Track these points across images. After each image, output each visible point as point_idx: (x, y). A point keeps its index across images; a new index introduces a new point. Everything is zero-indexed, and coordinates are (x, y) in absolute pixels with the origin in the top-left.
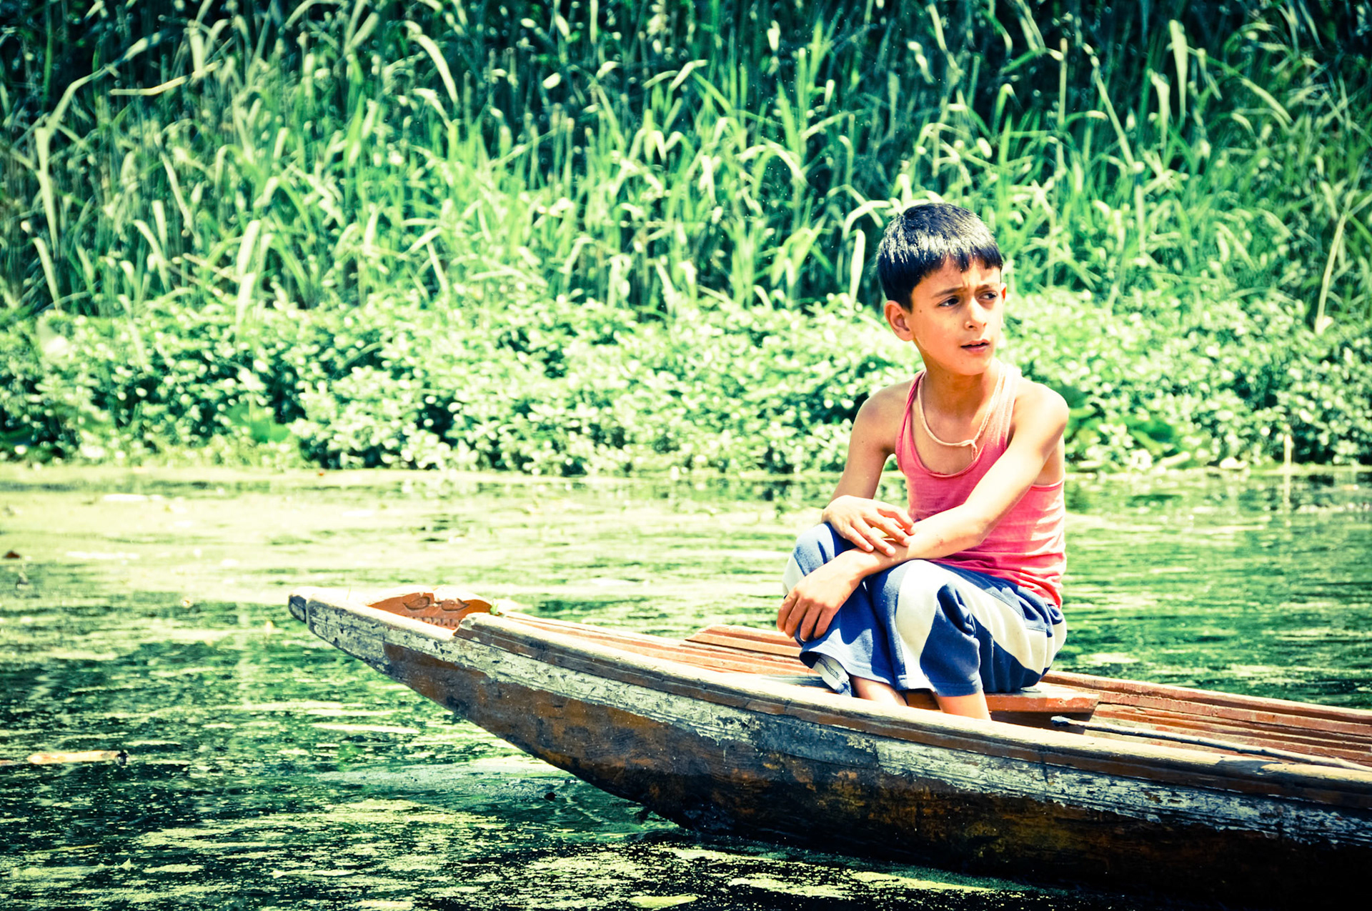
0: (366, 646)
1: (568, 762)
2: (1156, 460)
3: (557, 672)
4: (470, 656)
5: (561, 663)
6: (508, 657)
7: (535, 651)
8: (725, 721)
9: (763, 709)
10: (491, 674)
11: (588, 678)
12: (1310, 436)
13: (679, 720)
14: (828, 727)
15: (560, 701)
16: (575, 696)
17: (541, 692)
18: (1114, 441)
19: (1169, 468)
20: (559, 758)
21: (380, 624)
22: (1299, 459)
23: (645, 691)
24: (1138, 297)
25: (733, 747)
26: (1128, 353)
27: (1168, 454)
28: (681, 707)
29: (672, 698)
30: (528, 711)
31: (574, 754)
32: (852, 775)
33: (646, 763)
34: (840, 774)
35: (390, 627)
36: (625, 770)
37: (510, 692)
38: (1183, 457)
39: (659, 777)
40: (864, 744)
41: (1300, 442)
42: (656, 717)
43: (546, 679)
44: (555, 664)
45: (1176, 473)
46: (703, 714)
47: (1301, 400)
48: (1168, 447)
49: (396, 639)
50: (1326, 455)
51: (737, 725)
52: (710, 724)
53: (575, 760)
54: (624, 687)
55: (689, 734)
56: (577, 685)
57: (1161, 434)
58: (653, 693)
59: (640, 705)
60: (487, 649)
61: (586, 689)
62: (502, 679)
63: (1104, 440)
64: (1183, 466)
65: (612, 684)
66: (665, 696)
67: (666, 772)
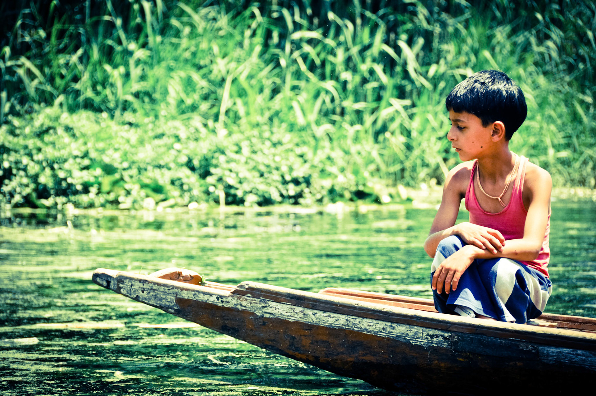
0: (161, 299)
1: (311, 359)
2: (157, 203)
3: (310, 312)
4: (244, 303)
5: (313, 307)
6: (274, 304)
7: (294, 301)
8: (432, 337)
9: (460, 330)
10: (259, 313)
11: (332, 315)
12: (232, 191)
13: (397, 336)
14: (505, 339)
15: (310, 327)
16: (322, 324)
17: (296, 323)
18: (134, 193)
19: (165, 208)
20: (304, 357)
21: (174, 287)
22: (228, 203)
23: (374, 321)
24: (129, 116)
25: (436, 350)
26: (133, 146)
27: (164, 200)
28: (401, 329)
29: (394, 325)
30: (285, 332)
31: (317, 354)
32: (519, 364)
33: (369, 358)
34: (511, 363)
35: (182, 289)
36: (354, 362)
37: (272, 322)
38: (171, 202)
39: (378, 366)
40: (530, 347)
41: (227, 195)
42: (382, 334)
43: (301, 315)
44: (308, 308)
45: (169, 210)
46: (416, 333)
47: (227, 173)
48: (161, 197)
49: (185, 295)
50: (241, 202)
51: (441, 339)
52: (421, 338)
53: (317, 358)
54: (359, 319)
55: (405, 343)
56: (324, 319)
57: (158, 190)
58: (380, 322)
59: (371, 329)
60: (258, 301)
61: (331, 321)
62: (267, 316)
63: (128, 193)
64: (172, 207)
65: (350, 318)
66: (389, 324)
67: (384, 363)
